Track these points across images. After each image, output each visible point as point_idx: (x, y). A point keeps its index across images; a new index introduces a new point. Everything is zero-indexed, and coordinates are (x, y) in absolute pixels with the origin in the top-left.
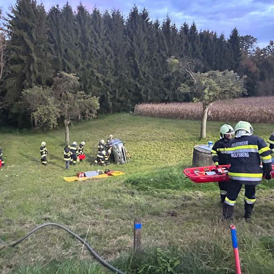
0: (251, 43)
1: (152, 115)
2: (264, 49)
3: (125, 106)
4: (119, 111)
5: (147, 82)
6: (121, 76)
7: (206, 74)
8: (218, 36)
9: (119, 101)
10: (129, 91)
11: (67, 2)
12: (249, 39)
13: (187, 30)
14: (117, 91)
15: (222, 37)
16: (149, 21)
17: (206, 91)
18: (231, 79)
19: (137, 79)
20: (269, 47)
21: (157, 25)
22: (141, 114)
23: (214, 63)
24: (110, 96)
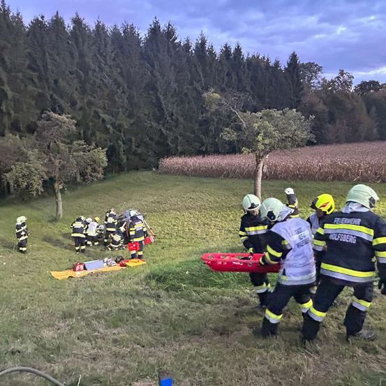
0: (316, 73)
1: (183, 173)
2: (333, 81)
3: (145, 160)
4: (137, 169)
5: (176, 127)
6: (139, 117)
7: (259, 114)
8: (272, 63)
9: (135, 154)
10: (151, 139)
11: (57, 13)
12: (312, 68)
13: (230, 55)
14: (133, 139)
15: (277, 64)
16: (176, 41)
17: (260, 138)
18: (293, 121)
19: (161, 122)
20: (338, 78)
21: (187, 46)
22: (169, 172)
23: (267, 100)
24: (122, 148)
